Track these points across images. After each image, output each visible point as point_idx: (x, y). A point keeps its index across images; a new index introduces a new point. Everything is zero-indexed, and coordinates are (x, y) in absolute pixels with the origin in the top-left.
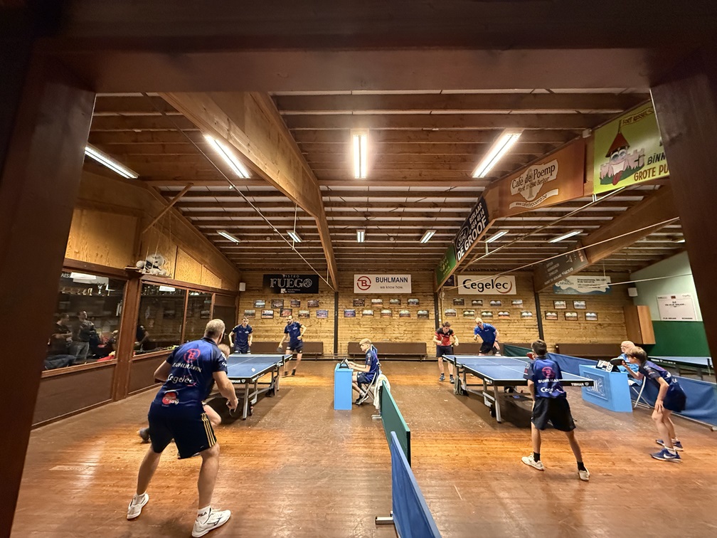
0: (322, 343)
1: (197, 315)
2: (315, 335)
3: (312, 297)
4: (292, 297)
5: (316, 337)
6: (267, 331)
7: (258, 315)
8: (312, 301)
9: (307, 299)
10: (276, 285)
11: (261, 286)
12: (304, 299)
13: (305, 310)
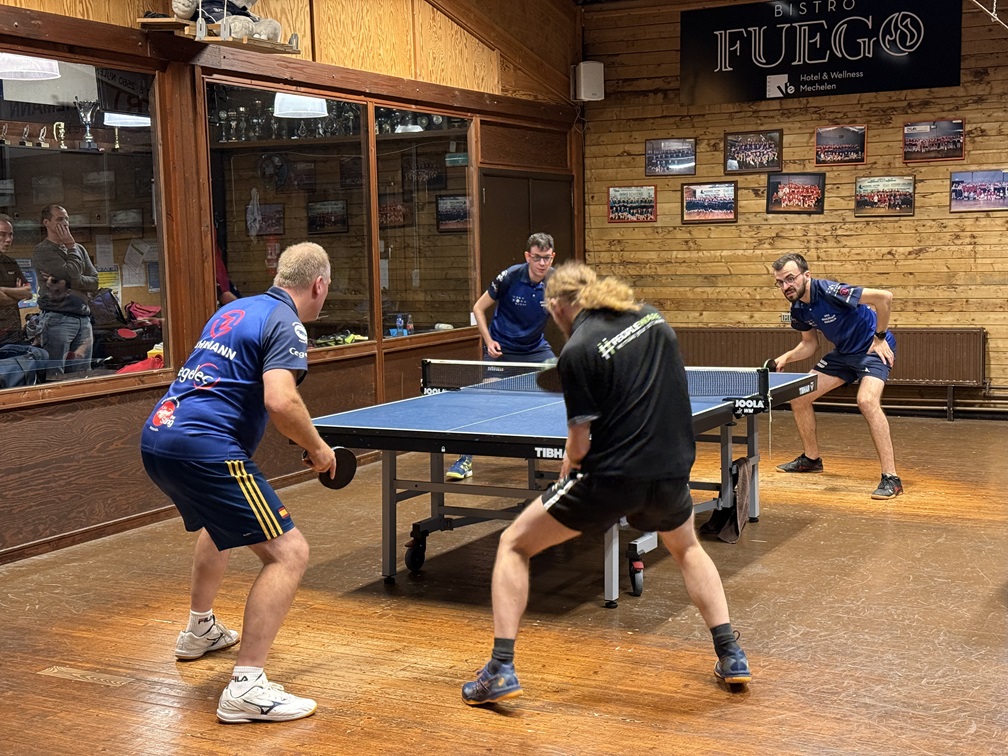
0: (982, 337)
1: (424, 217)
2: (942, 294)
3: (926, 104)
4: (821, 115)
5: (949, 306)
6: (711, 279)
7: (668, 208)
8: (925, 128)
9: (898, 120)
10: (742, 61)
11: (676, 69)
12: (884, 117)
13: (888, 172)
